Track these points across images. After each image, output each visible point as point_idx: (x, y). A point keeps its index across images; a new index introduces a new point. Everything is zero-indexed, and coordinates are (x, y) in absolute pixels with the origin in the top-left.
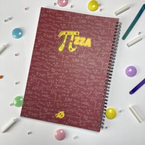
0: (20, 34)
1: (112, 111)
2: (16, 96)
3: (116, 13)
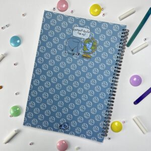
0: (18, 41)
1: (118, 124)
2: (13, 106)
3: (119, 18)
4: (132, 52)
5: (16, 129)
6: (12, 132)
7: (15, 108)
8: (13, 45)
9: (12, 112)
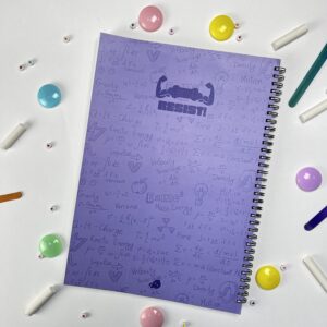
0: (55, 96)
1: (271, 272)
2: (45, 235)
3: (273, 44)
4: (300, 117)
5: (52, 285)
6: (45, 291)
7: (50, 239)
8: (44, 103)
9: (43, 247)
